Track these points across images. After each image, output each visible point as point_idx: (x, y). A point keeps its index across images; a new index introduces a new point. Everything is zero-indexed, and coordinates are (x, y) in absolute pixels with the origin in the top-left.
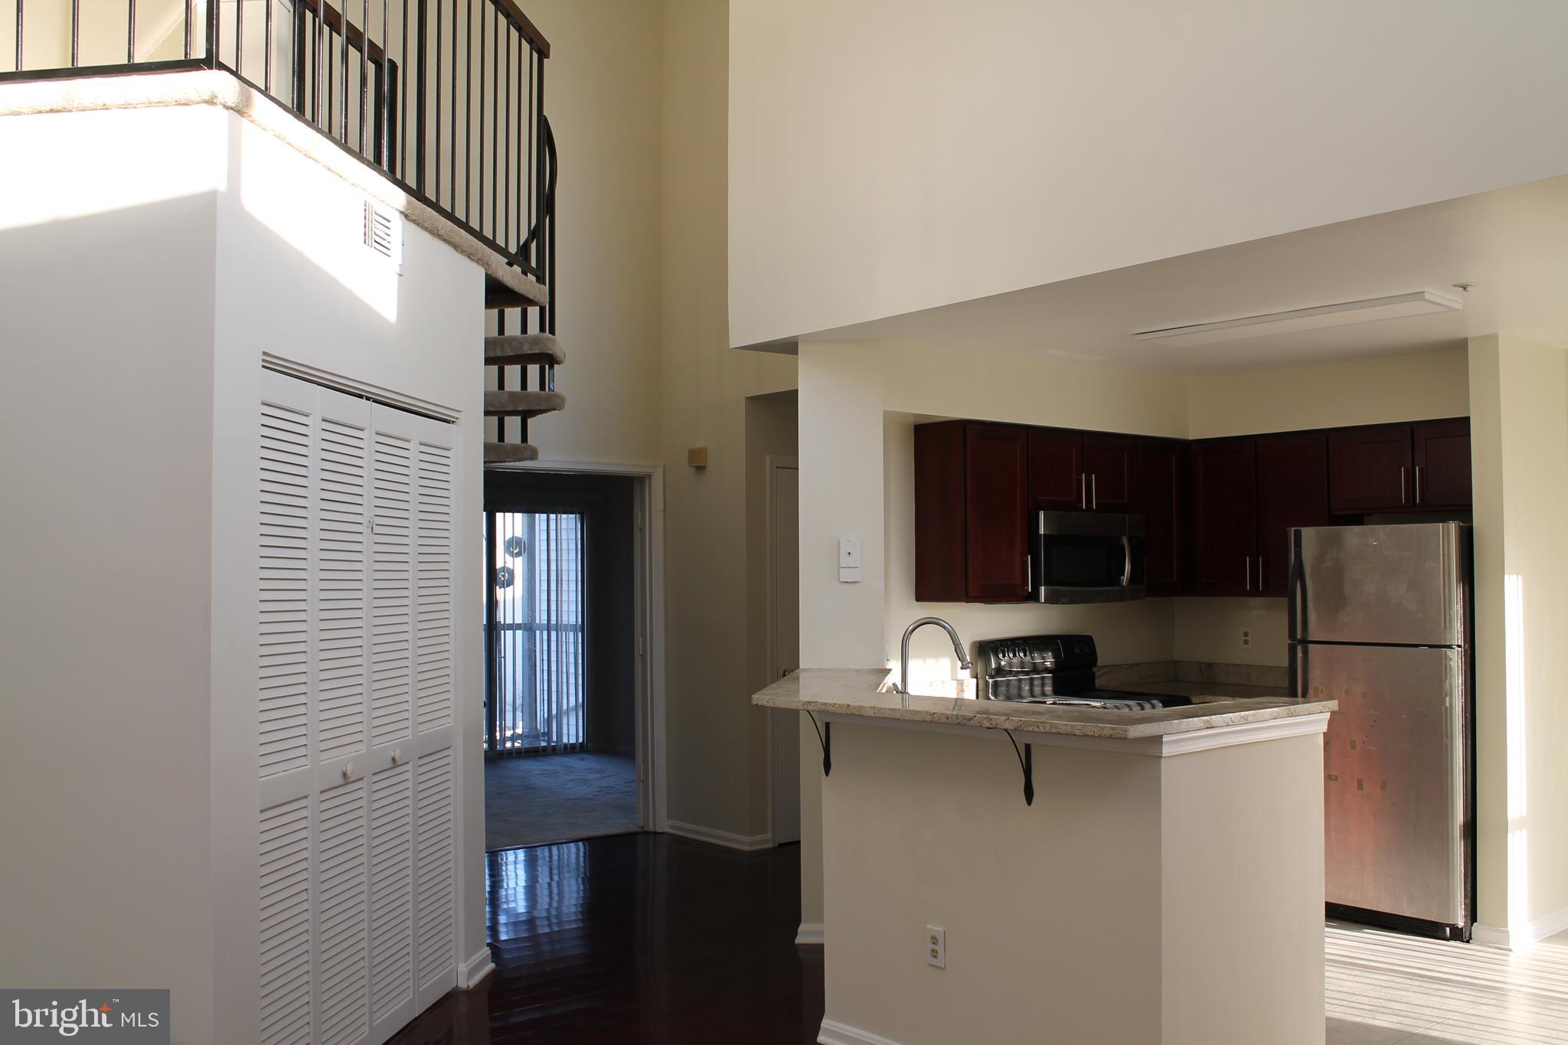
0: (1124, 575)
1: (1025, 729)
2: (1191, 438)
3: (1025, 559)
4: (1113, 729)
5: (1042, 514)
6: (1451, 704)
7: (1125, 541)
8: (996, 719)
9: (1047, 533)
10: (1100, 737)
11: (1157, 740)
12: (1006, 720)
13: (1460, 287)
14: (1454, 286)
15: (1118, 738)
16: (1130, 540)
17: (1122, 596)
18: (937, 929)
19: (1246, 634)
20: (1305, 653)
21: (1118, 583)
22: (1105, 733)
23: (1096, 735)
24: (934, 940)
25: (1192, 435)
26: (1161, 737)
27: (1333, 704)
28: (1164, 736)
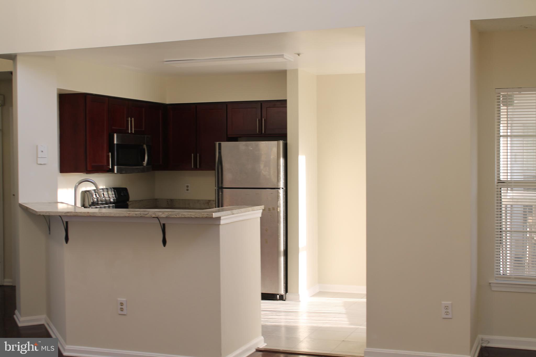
0: (144, 161)
1: (171, 217)
2: (167, 103)
3: (108, 154)
4: (207, 214)
5: (115, 136)
6: (280, 210)
7: (145, 146)
8: (158, 214)
9: (118, 143)
10: (202, 218)
11: (219, 218)
12: (162, 214)
13: (297, 54)
14: (295, 54)
15: (210, 218)
16: (147, 146)
17: (143, 171)
18: (123, 299)
19: (187, 187)
20: (222, 192)
21: (142, 165)
22: (204, 216)
23: (201, 217)
24: (122, 304)
25: (168, 102)
26: (220, 217)
27: (263, 207)
28: (221, 217)
